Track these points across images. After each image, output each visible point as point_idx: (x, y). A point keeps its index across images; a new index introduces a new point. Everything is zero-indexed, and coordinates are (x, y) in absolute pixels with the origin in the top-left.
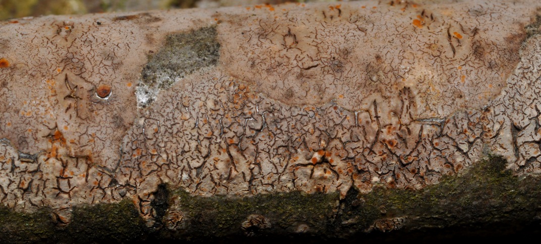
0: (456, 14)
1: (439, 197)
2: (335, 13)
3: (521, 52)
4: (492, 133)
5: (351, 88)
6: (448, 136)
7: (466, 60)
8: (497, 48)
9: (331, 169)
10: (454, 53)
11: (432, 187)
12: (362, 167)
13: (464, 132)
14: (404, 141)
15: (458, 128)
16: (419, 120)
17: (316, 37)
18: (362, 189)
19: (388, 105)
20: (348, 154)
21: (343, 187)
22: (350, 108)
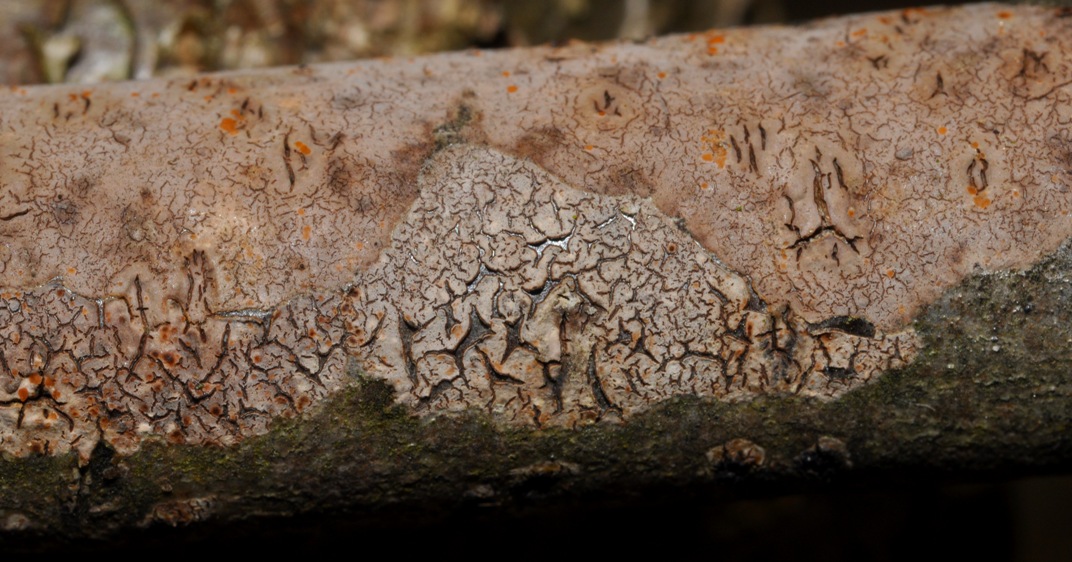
0: (307, 106)
1: (270, 459)
2: (77, 106)
3: (421, 180)
4: (362, 336)
5: (91, 255)
6: (278, 343)
7: (313, 196)
8: (376, 171)
9: (57, 410)
10: (292, 182)
11: (254, 441)
12: (116, 405)
13: (309, 335)
14: (195, 354)
15: (298, 328)
16: (222, 314)
17: (31, 157)
18: (120, 445)
19: (163, 286)
20: (88, 381)
21: (84, 444)
22: (89, 292)
